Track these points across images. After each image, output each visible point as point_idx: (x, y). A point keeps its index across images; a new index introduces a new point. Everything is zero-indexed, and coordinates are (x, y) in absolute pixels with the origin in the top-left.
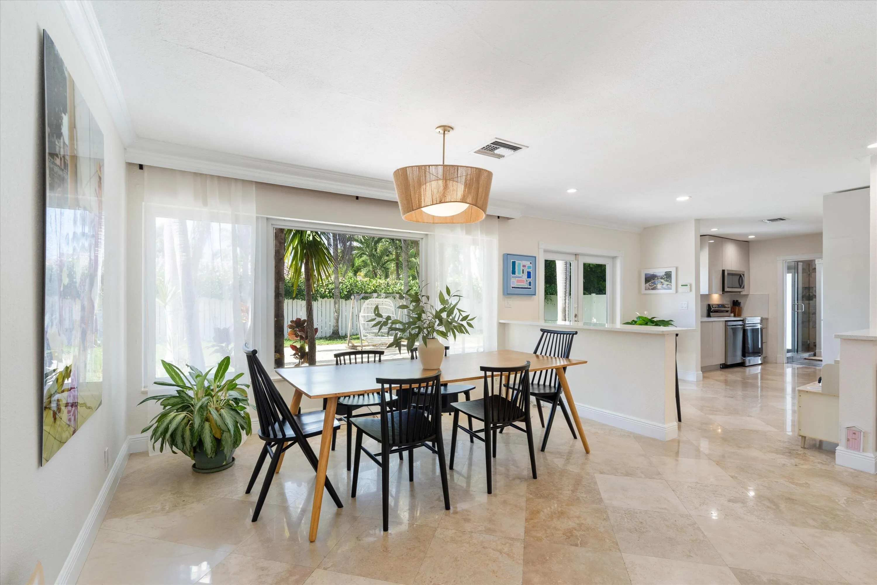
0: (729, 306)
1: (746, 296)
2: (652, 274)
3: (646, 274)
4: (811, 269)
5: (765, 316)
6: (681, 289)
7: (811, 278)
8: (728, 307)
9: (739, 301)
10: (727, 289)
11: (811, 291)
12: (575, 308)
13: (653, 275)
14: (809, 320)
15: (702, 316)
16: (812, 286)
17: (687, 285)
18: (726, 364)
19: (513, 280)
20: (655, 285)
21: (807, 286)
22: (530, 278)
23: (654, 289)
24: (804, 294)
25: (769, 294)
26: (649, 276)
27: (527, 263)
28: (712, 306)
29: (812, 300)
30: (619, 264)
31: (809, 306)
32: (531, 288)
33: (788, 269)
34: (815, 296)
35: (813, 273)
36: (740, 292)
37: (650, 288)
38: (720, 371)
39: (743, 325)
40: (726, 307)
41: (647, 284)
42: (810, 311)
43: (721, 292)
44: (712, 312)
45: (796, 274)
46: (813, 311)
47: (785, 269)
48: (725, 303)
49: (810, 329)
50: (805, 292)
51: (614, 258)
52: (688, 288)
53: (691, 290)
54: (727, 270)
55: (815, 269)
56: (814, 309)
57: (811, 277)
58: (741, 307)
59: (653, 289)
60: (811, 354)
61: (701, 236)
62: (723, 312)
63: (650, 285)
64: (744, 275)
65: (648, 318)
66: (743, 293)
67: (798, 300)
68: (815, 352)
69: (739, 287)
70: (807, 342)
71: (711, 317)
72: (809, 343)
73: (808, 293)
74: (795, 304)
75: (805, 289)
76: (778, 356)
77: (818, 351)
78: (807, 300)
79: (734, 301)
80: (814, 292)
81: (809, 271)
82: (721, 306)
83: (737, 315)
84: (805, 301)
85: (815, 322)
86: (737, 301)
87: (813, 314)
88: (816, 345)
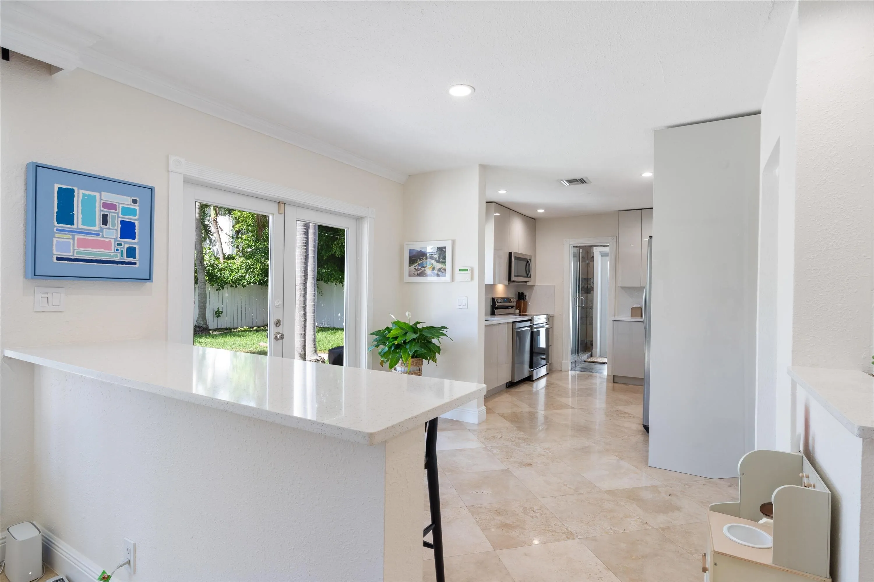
0: (515, 300)
1: (532, 287)
2: (419, 250)
3: (410, 250)
4: (589, 258)
5: (551, 313)
6: (459, 276)
7: (589, 268)
8: (514, 302)
9: (525, 294)
10: (513, 278)
11: (589, 282)
12: (276, 307)
13: (421, 252)
14: (587, 316)
15: (486, 315)
16: (590, 277)
17: (467, 270)
18: (512, 381)
19: (58, 239)
20: (423, 269)
21: (586, 277)
22: (134, 239)
23: (421, 274)
24: (583, 286)
25: (555, 286)
26: (414, 253)
27: (124, 201)
28: (497, 300)
29: (590, 293)
30: (366, 228)
32: (135, 264)
33: (572, 256)
34: (593, 288)
35: (591, 263)
36: (526, 282)
37: (416, 273)
38: (506, 392)
39: (531, 326)
40: (512, 302)
41: (412, 267)
42: (588, 305)
43: (508, 282)
44: (497, 308)
45: (578, 263)
46: (591, 305)
47: (570, 256)
48: (510, 296)
50: (583, 284)
51: (359, 219)
52: (468, 274)
53: (472, 279)
54: (515, 253)
55: (593, 257)
57: (590, 267)
58: (527, 301)
59: (419, 275)
60: (589, 355)
61: (486, 203)
62: (508, 308)
63: (415, 269)
64: (530, 260)
65: (408, 324)
66: (529, 284)
67: (579, 293)
68: (592, 353)
69: (526, 275)
70: (585, 340)
71: (496, 316)
72: (587, 342)
73: (586, 285)
74: (577, 298)
75: (583, 280)
76: (563, 361)
77: (594, 350)
78: (585, 293)
79: (519, 293)
80: (592, 284)
81: (588, 260)
82: (505, 300)
83: (523, 313)
84: (584, 294)
85: (592, 318)
86: (522, 293)
87: (590, 309)
88: (592, 344)
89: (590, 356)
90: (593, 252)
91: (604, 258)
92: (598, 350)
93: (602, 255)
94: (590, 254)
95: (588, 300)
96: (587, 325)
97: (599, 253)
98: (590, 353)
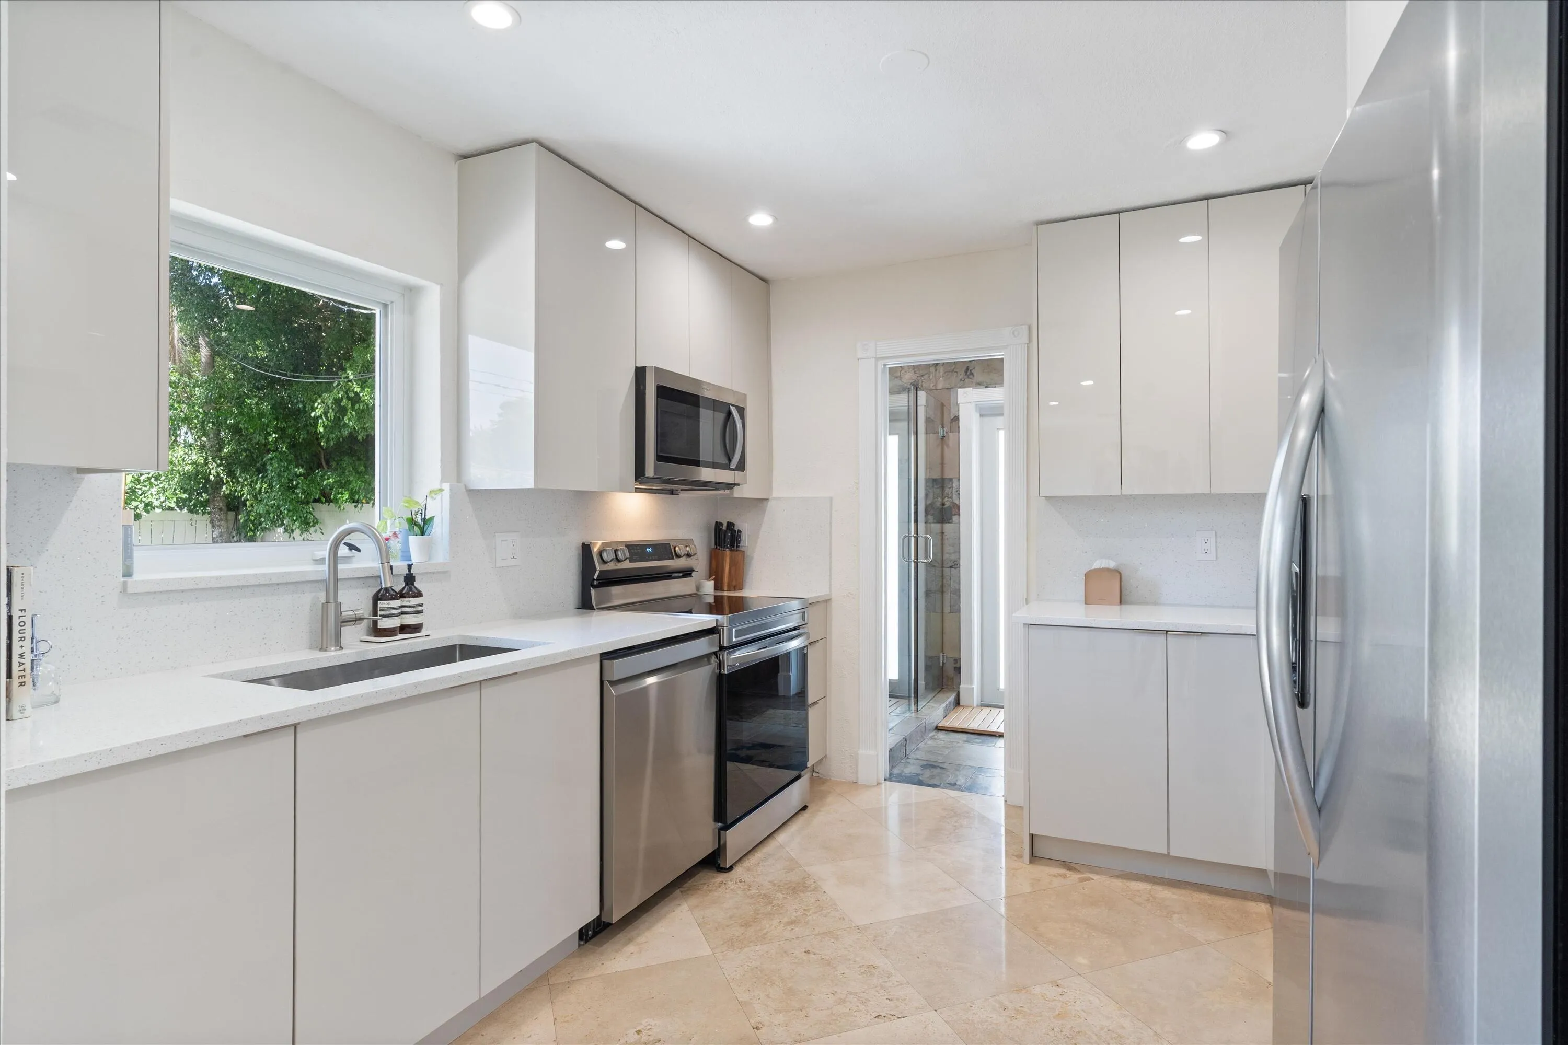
0: (696, 549)
1: (760, 503)
4: (947, 420)
7: (946, 450)
9: (735, 527)
10: (652, 467)
11: (947, 490)
14: (942, 586)
16: (950, 477)
21: (936, 475)
24: (929, 502)
25: (831, 499)
28: (604, 552)
29: (949, 520)
31: (942, 539)
33: (890, 421)
34: (958, 508)
35: (951, 435)
36: (730, 486)
40: (678, 556)
42: (946, 556)
44: (607, 583)
46: (953, 557)
47: (884, 419)
48: (673, 534)
49: (945, 615)
50: (931, 496)
54: (658, 370)
55: (956, 419)
56: (955, 552)
57: (948, 446)
58: (746, 553)
60: (949, 704)
62: (665, 578)
64: (741, 411)
66: (744, 492)
67: (916, 521)
68: (958, 693)
69: (724, 461)
70: (939, 658)
71: (595, 613)
72: (943, 663)
73: (940, 499)
74: (909, 537)
75: (931, 485)
76: (860, 752)
77: (966, 686)
78: (938, 522)
79: (718, 525)
80: (954, 496)
81: (943, 427)
82: (649, 550)
83: (729, 590)
84: (933, 525)
85: (957, 592)
86: (730, 525)
87: (951, 567)
88: (960, 668)
89: (952, 707)
90: (958, 405)
91: (986, 419)
92: (976, 686)
93: (983, 413)
94: (950, 410)
95: (946, 542)
96: (943, 612)
97: (972, 406)
98: (952, 698)
